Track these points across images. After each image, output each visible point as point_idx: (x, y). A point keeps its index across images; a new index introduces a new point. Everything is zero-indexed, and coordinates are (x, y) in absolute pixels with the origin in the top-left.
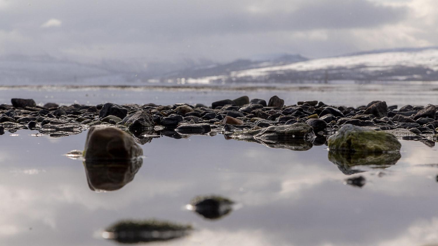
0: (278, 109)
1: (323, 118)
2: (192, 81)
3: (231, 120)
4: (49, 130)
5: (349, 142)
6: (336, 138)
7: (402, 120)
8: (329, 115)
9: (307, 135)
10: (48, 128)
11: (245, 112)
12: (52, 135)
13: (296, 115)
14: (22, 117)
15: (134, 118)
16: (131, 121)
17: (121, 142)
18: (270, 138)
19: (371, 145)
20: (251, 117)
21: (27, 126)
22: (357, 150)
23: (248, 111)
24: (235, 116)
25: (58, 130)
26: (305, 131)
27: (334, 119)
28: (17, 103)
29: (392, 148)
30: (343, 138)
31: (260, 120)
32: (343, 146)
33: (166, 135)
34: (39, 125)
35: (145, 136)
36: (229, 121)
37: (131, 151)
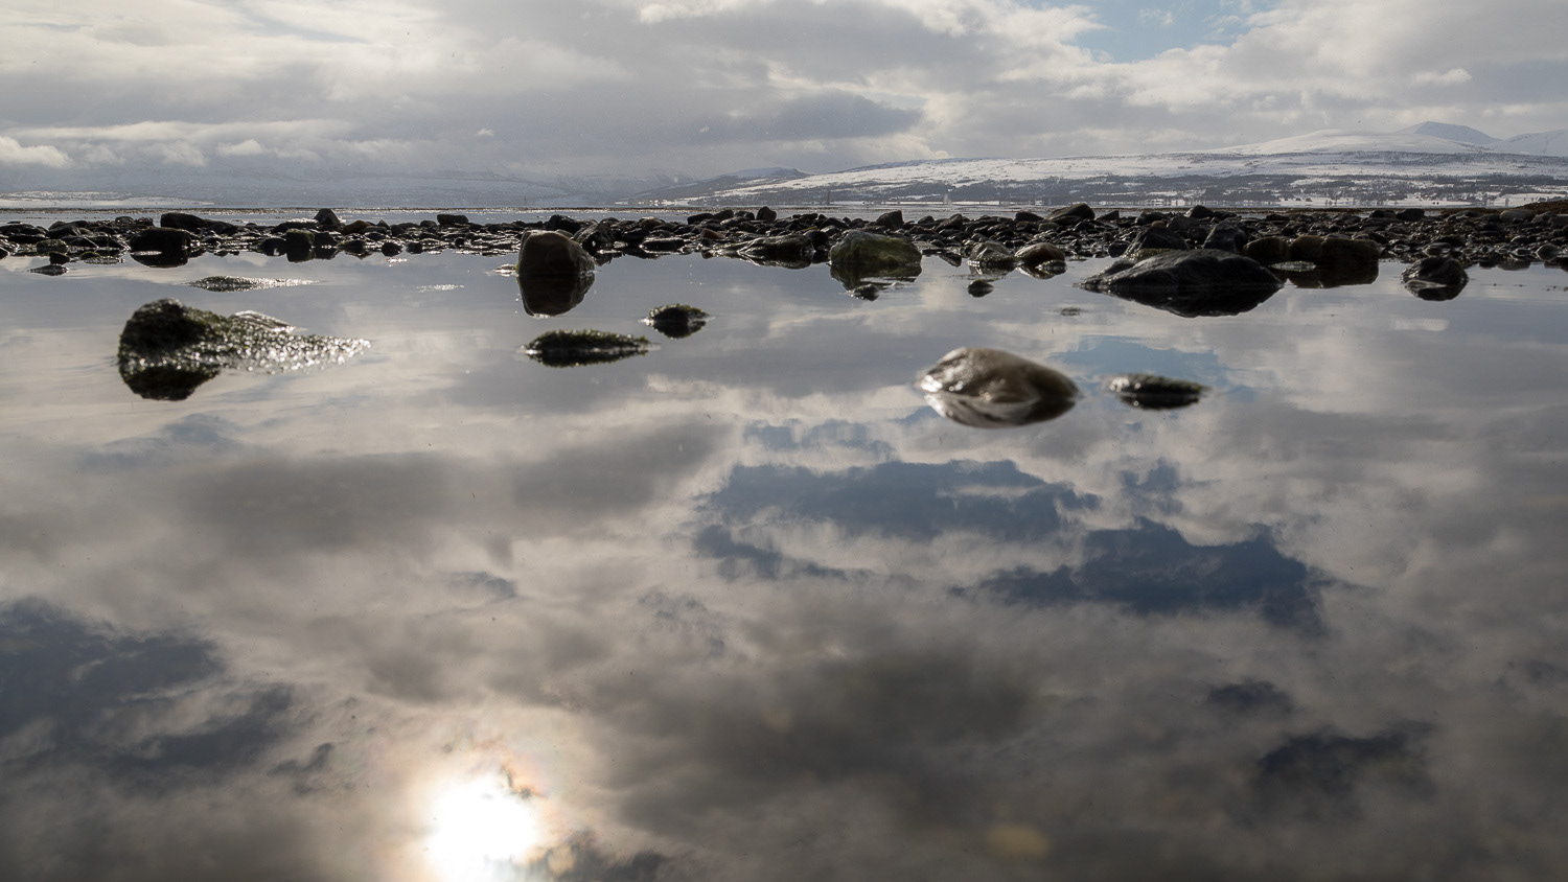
0: (771, 222)
1: (824, 230)
2: (667, 203)
3: (711, 233)
4: (481, 247)
5: (856, 252)
6: (840, 248)
7: (920, 231)
8: (832, 227)
9: (804, 250)
10: (479, 244)
11: (727, 226)
12: (484, 254)
13: (791, 229)
14: (447, 233)
15: (590, 231)
16: (585, 236)
17: (565, 250)
18: (756, 253)
19: (884, 256)
20: (735, 231)
21: (453, 244)
22: (867, 262)
23: (732, 224)
24: (717, 229)
25: (491, 247)
26: (802, 243)
27: (837, 232)
28: (446, 221)
29: (911, 260)
30: (849, 248)
31: (746, 234)
32: (849, 258)
33: (630, 254)
34: (468, 243)
35: (601, 252)
36: (707, 235)
37: (578, 264)
